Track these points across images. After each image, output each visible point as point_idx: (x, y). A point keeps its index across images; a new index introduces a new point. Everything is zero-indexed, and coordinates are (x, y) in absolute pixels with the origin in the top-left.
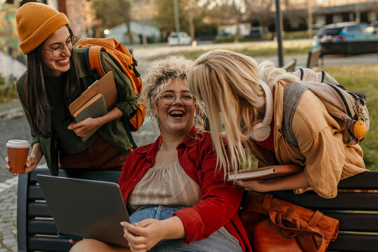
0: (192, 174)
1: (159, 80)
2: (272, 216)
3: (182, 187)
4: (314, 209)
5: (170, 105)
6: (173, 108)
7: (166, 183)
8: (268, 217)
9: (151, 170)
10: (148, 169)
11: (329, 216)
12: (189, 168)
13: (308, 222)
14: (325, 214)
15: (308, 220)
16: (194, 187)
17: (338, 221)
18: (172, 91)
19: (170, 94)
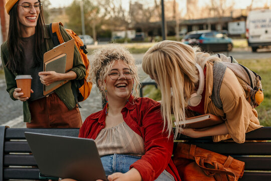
0: (137, 130)
1: (105, 63)
2: (197, 160)
3: (130, 140)
4: (227, 155)
5: (117, 80)
6: (118, 82)
7: (117, 138)
8: (195, 161)
9: (103, 131)
10: (101, 130)
11: (238, 160)
12: (134, 125)
13: (223, 164)
14: (234, 158)
15: (223, 162)
16: (139, 139)
17: (244, 163)
18: (117, 70)
19: (115, 72)
